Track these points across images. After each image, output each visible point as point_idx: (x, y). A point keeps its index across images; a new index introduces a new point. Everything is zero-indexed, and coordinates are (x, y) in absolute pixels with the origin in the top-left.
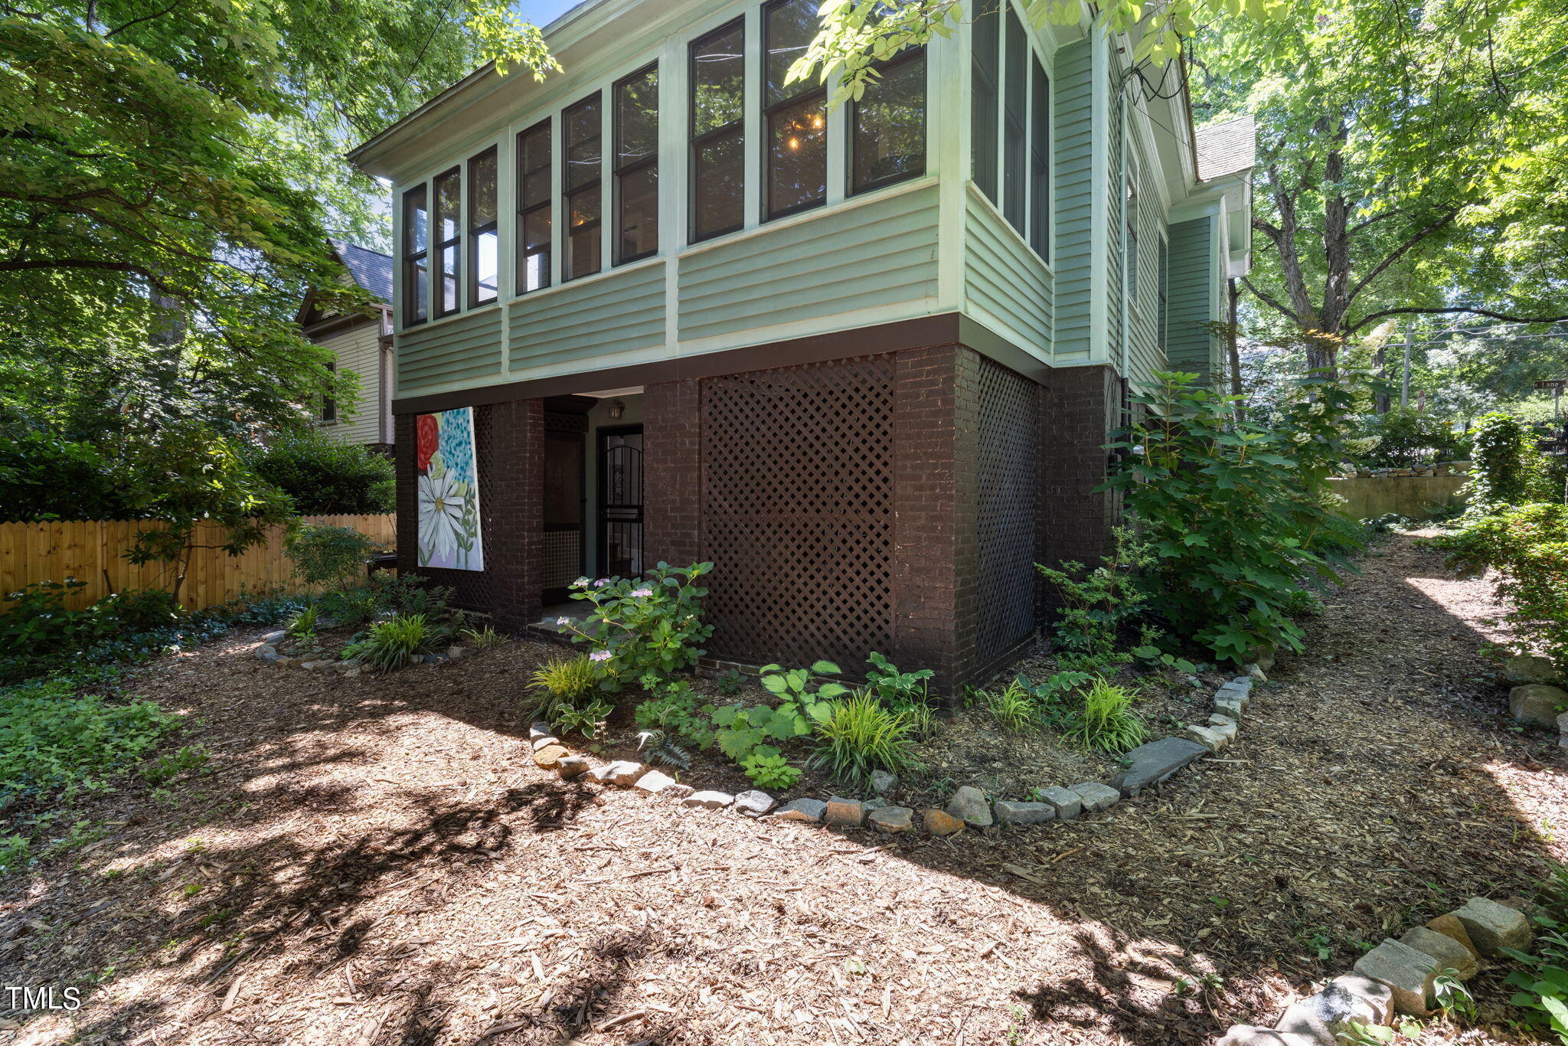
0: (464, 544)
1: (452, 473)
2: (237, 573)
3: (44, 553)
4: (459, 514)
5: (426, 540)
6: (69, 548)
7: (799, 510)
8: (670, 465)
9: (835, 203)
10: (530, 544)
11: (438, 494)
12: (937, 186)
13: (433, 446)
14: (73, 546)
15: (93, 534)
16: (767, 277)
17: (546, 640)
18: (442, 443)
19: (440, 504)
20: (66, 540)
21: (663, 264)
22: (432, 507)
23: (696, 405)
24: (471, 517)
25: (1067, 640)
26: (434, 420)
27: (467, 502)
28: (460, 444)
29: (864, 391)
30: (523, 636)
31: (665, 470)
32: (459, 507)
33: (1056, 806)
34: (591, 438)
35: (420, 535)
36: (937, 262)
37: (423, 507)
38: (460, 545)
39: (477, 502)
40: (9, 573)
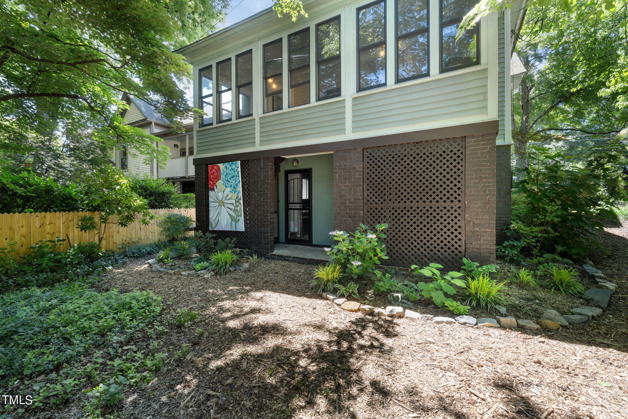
0: (234, 220)
1: (228, 190)
2: (118, 235)
3: (38, 227)
4: (232, 207)
5: (214, 219)
6: (49, 224)
7: (414, 202)
8: (347, 184)
9: (434, 76)
10: (271, 219)
11: (220, 198)
12: (487, 69)
13: (218, 178)
14: (51, 223)
15: (59, 218)
16: (399, 106)
17: (281, 259)
18: (223, 177)
19: (221, 203)
20: (48, 221)
21: (344, 100)
22: (217, 204)
23: (361, 159)
24: (238, 208)
25: (507, 252)
26: (219, 167)
27: (236, 202)
28: (233, 177)
29: (448, 152)
30: (268, 258)
31: (345, 186)
32: (233, 204)
33: (587, 315)
34: (282, 175)
35: (210, 217)
36: (487, 99)
37: (211, 205)
38: (232, 220)
39: (242, 201)
40: (23, 236)
